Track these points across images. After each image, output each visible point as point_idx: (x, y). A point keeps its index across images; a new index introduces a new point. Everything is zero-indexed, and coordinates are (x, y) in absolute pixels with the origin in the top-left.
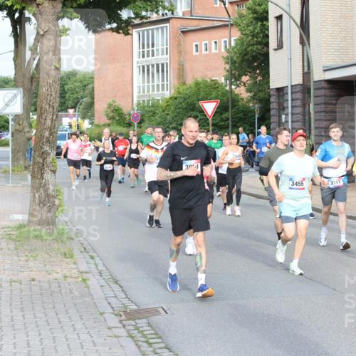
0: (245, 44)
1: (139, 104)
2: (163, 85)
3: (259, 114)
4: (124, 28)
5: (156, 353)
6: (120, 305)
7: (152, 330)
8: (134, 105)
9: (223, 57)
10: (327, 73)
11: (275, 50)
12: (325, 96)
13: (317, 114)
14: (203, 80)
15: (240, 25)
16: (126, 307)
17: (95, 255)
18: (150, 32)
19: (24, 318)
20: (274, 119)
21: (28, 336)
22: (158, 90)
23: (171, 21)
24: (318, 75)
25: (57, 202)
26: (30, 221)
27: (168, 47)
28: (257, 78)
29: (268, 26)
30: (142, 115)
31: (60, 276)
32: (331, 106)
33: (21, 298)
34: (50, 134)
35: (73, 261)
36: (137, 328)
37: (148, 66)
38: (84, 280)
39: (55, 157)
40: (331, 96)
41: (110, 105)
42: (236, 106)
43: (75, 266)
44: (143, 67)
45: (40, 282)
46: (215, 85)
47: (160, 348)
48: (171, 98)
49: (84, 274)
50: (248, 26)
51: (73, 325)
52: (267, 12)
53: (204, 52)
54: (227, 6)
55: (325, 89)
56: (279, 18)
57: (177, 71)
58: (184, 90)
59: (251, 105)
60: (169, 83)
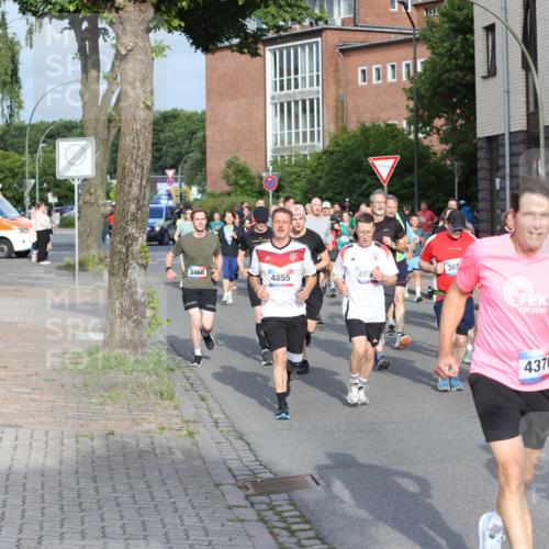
0: (438, 68)
1: (274, 163)
2: (312, 133)
3: (460, 178)
4: (251, 45)
5: (301, 546)
6: (246, 473)
7: (296, 509)
8: (269, 164)
9: (404, 89)
11: (484, 78)
14: (374, 125)
15: (429, 40)
16: (254, 474)
17: (208, 395)
18: (292, 51)
19: (97, 492)
20: (483, 185)
21: (103, 520)
22: (305, 140)
23: (324, 34)
25: (149, 313)
26: (106, 343)
27: (320, 73)
28: (457, 121)
29: (473, 41)
30: (280, 179)
31: (153, 426)
33: (93, 462)
34: (138, 209)
35: (173, 404)
36: (272, 508)
37: (289, 104)
38: (191, 434)
39: (145, 244)
41: (230, 164)
42: (424, 164)
43: (177, 412)
44: (282, 105)
45: (122, 436)
46: (392, 132)
47: (308, 538)
48: (324, 152)
49: (191, 425)
50: (443, 41)
51: (174, 503)
52: (471, 20)
53: (375, 81)
54: (409, 11)
56: (490, 29)
57: (334, 111)
58: (344, 140)
59: (449, 162)
60: (321, 128)
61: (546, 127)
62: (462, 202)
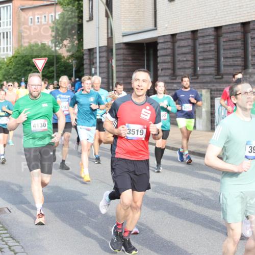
2: (7, 48)
3: (76, 68)
5: (3, 241)
7: (1, 224)
10: (125, 38)
11: (88, 21)
12: (124, 54)
13: (118, 67)
14: (36, 44)
15: (62, 4)
20: (86, 71)
23: (13, 2)
24: (118, 39)
27: (11, 20)
29: (83, 4)
32: (128, 61)
40: (127, 54)
46: (44, 47)
47: (6, 237)
48: (13, 57)
50: (68, 5)
55: (123, 49)
57: (17, 37)
58: (22, 51)
59: (70, 61)
60: (11, 46)
61: (116, 44)
62: (77, 79)
